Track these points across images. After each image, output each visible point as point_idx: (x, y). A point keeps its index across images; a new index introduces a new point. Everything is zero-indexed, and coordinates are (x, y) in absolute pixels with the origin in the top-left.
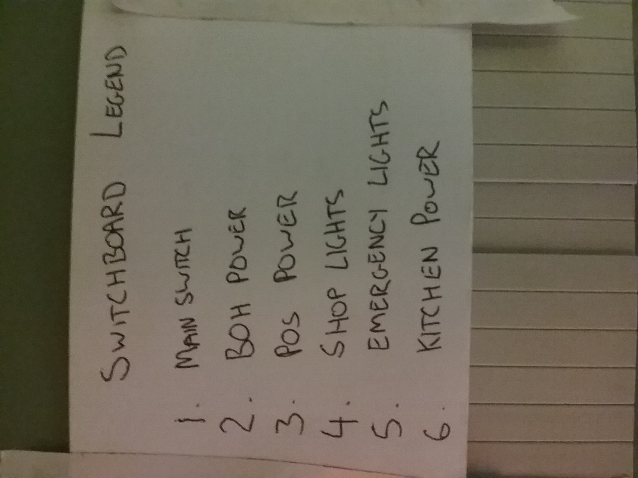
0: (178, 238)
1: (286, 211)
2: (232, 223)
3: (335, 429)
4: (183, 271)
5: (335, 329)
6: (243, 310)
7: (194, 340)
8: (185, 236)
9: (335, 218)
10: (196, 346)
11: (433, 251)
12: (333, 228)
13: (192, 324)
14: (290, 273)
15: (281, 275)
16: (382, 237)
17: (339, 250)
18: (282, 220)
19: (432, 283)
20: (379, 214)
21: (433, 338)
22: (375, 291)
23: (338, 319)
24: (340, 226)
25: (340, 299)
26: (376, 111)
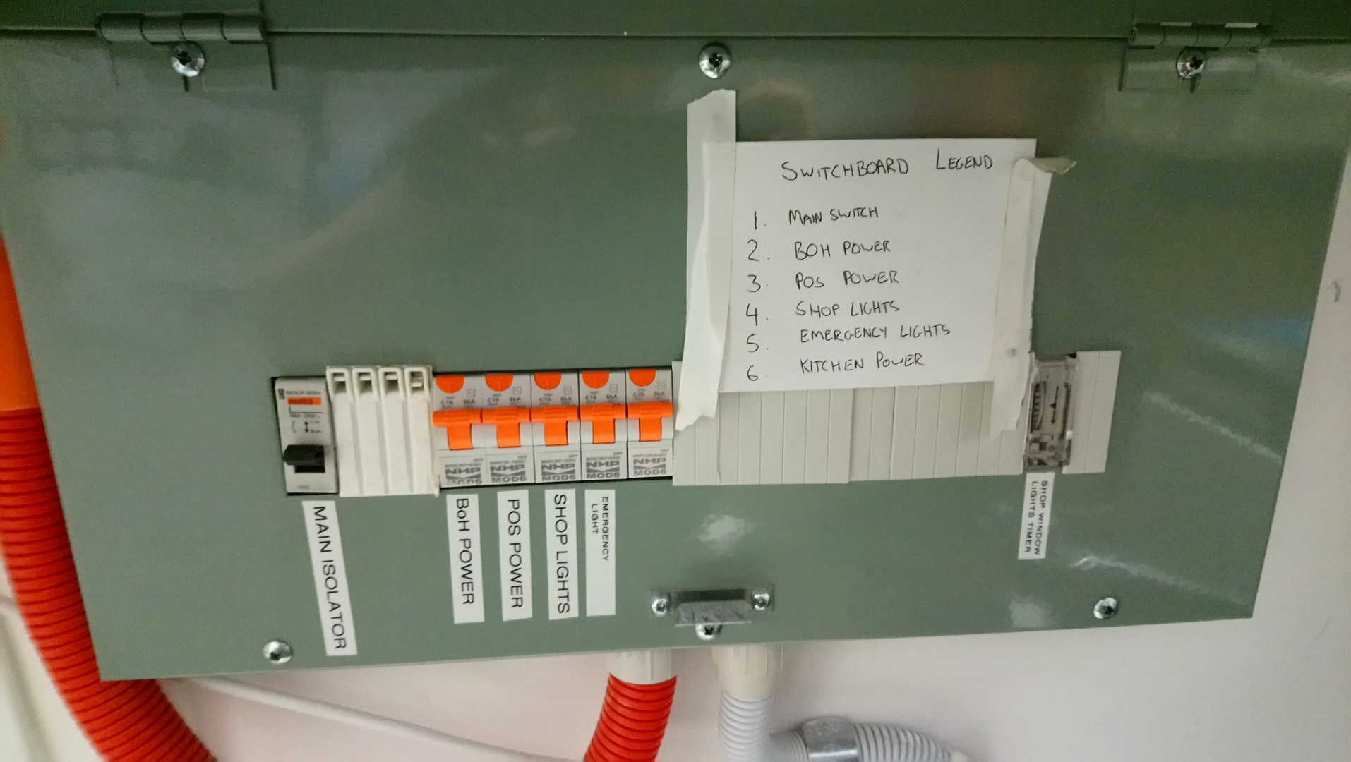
0: (873, 209)
1: (887, 276)
2: (881, 243)
3: (751, 312)
4: (852, 214)
5: (813, 309)
6: (826, 252)
7: (808, 222)
8: (874, 214)
9: (882, 307)
10: (804, 223)
11: (861, 365)
12: (876, 306)
13: (818, 220)
14: (849, 281)
15: (848, 276)
16: (870, 336)
17: (863, 310)
18: (881, 275)
19: (842, 366)
20: (884, 333)
21: (809, 369)
22: (837, 333)
23: (819, 312)
24: (877, 310)
25: (832, 312)
26: (945, 328)
